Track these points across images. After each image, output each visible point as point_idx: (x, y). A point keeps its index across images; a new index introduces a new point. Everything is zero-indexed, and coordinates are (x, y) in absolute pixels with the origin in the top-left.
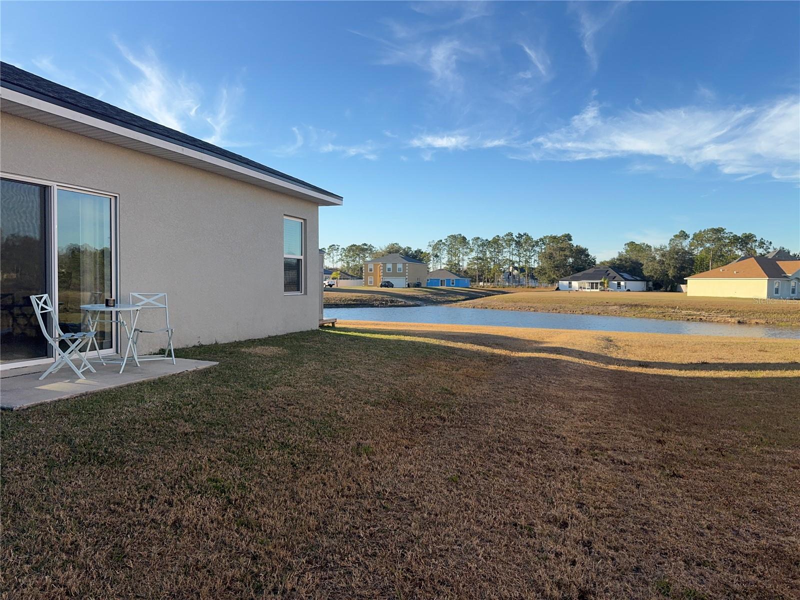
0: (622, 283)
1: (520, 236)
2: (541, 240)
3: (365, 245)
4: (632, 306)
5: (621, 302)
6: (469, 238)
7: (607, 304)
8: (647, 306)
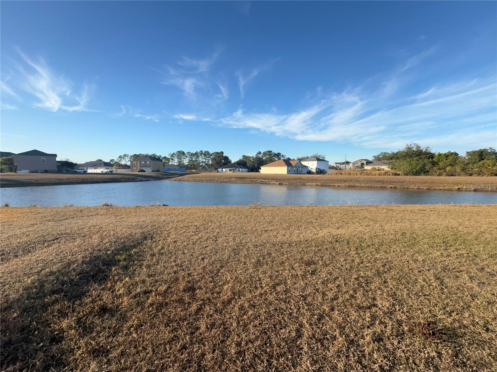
0: (240, 169)
1: (205, 152)
2: (213, 153)
3: (140, 154)
4: (240, 178)
5: (236, 176)
6: (185, 152)
7: (231, 178)
8: (246, 178)
